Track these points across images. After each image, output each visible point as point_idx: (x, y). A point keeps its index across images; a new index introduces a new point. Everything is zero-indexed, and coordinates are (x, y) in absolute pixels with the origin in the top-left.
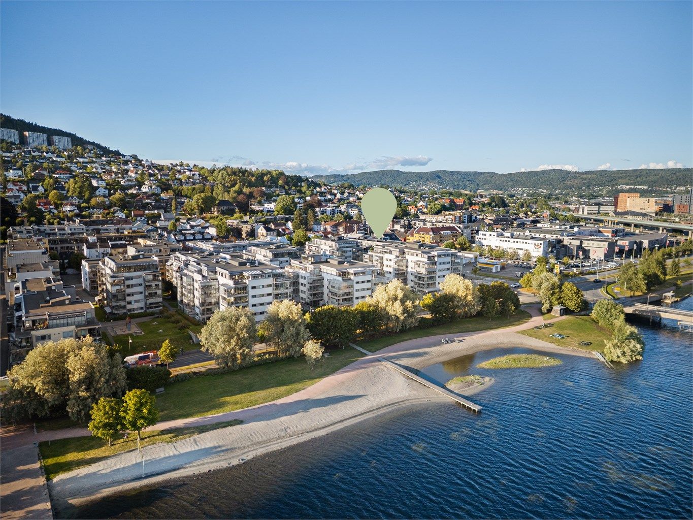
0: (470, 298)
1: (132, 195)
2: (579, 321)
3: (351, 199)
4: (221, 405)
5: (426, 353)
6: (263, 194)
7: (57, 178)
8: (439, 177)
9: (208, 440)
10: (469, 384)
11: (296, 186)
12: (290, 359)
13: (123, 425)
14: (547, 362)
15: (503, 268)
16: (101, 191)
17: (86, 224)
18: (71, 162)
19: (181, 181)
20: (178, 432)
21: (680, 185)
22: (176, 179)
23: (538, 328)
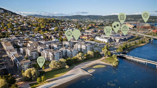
0: (92, 55)
1: (22, 27)
2: (110, 58)
3: (70, 26)
4: (54, 77)
5: (85, 65)
6: (51, 25)
7: (4, 23)
8: (89, 17)
9: (54, 82)
10: (91, 71)
11: (58, 22)
12: (63, 68)
13: (42, 81)
14: (104, 66)
15: (100, 45)
16: (15, 26)
17: (16, 37)
18: (5, 17)
19: (32, 22)
20: (49, 81)
21: (140, 19)
22: (31, 22)
23: (104, 59)
